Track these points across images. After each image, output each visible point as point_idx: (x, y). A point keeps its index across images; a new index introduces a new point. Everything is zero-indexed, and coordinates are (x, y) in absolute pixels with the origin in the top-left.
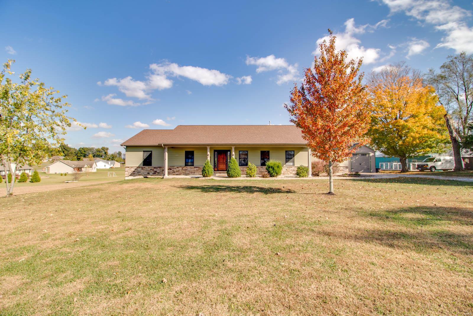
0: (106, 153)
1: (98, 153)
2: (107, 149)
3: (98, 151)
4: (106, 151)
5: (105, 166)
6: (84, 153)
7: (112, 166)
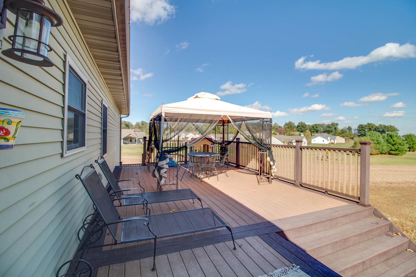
0: (335, 129)
1: (328, 129)
2: (337, 124)
3: (328, 126)
4: (335, 127)
5: (323, 141)
6: (316, 129)
7: (332, 141)
